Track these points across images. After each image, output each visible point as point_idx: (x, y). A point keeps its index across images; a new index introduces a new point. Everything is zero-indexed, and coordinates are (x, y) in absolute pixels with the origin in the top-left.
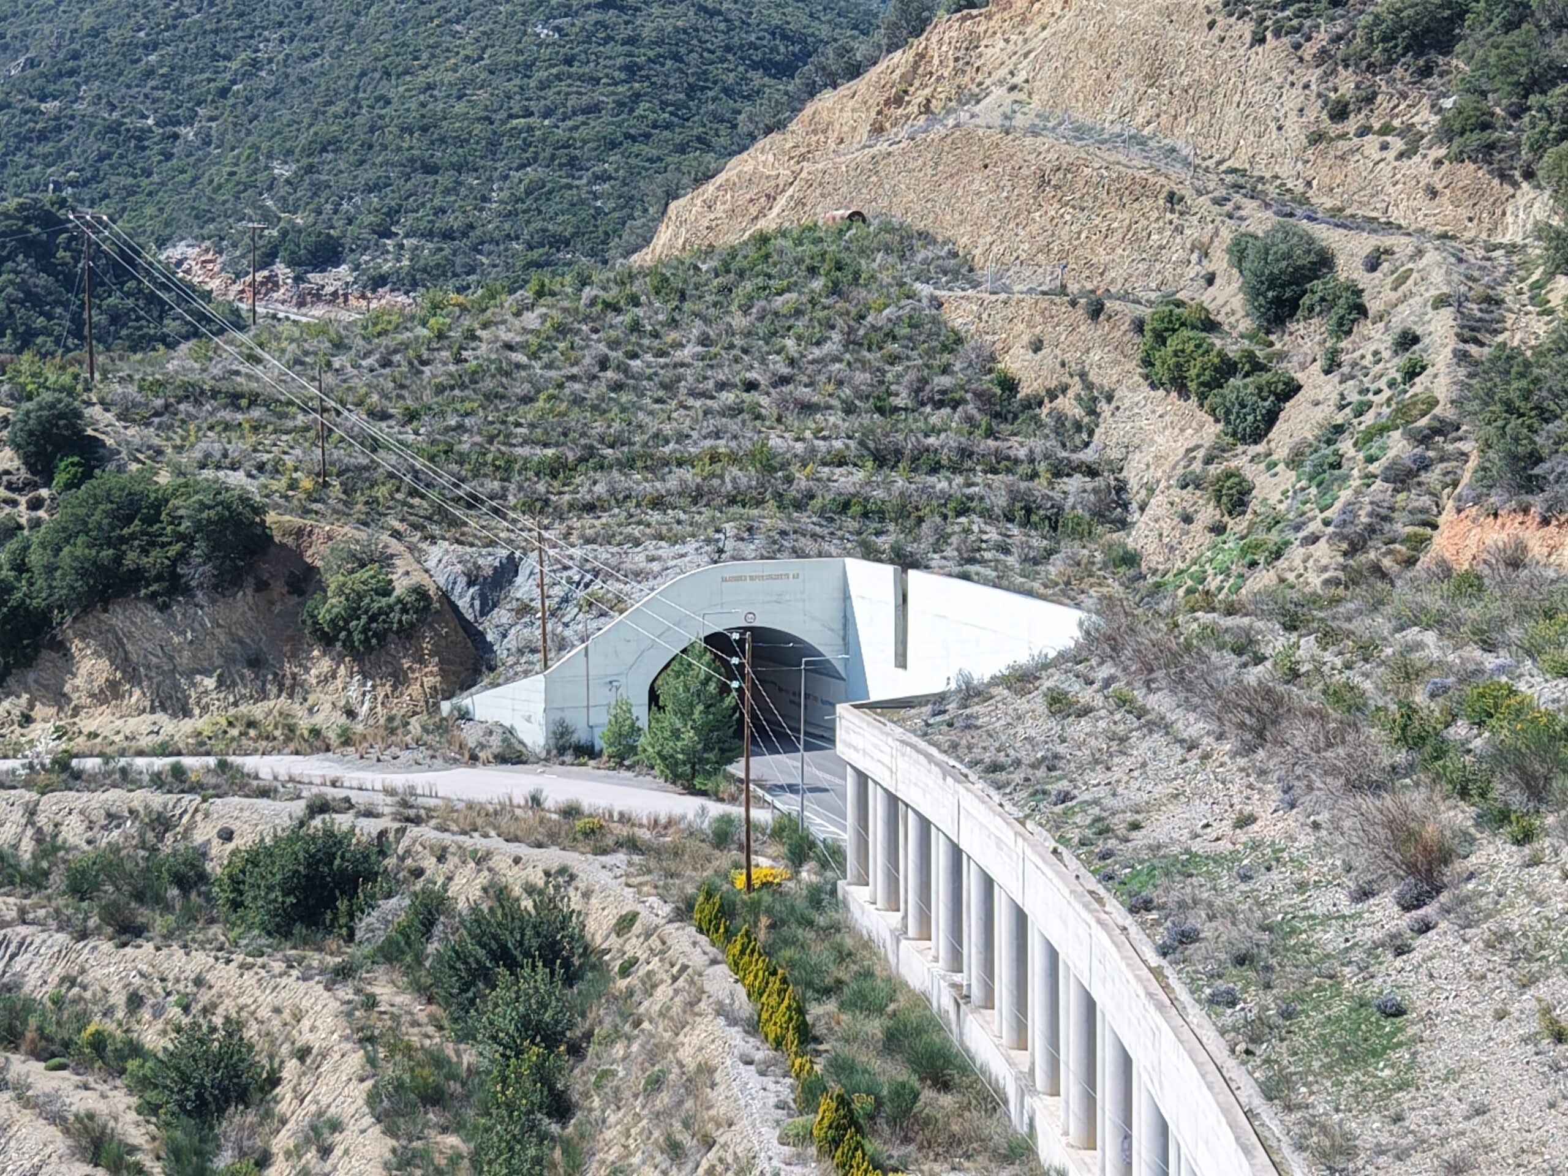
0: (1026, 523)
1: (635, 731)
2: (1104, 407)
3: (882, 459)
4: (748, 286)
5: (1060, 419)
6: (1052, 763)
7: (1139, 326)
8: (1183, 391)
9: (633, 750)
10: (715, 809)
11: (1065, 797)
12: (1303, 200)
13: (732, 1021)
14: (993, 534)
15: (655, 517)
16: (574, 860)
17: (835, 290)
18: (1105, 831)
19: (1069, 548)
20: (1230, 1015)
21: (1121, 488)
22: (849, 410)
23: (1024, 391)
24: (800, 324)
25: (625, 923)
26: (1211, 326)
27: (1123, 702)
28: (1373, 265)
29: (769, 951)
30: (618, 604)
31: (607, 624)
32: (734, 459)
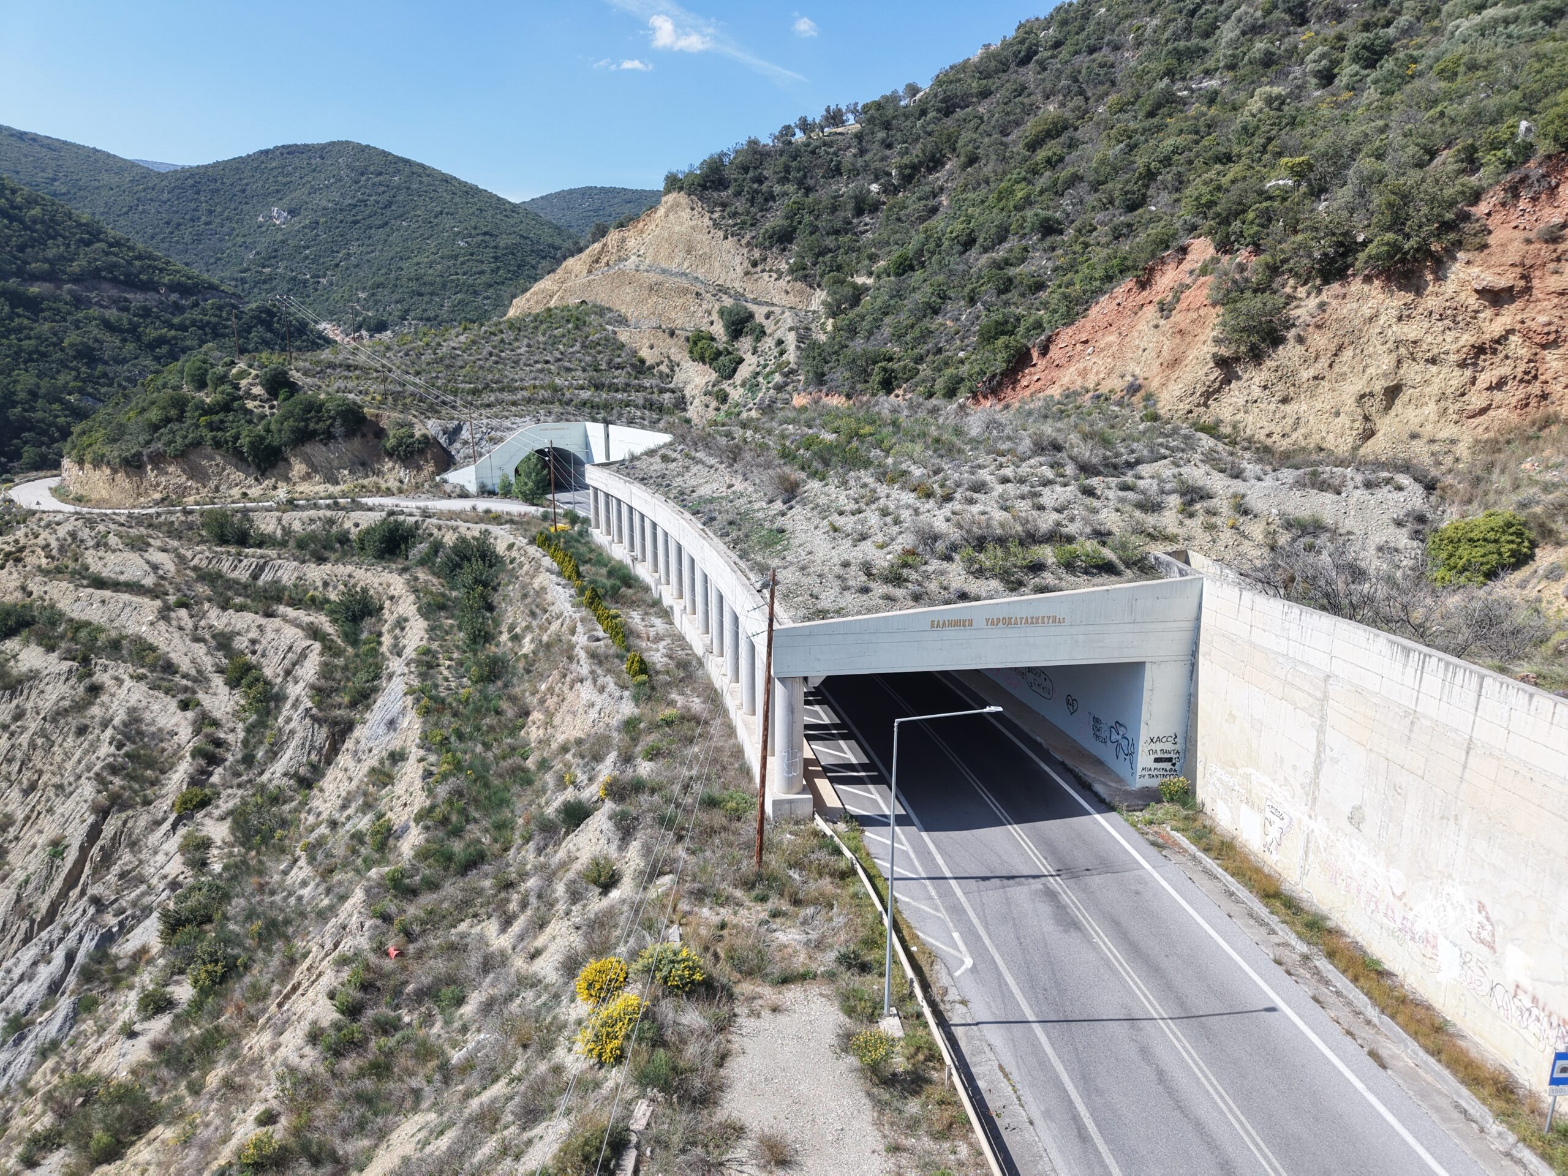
0: (651, 409)
1: (510, 485)
2: (676, 369)
3: (598, 387)
4: (544, 326)
5: (661, 373)
6: (663, 476)
7: (687, 339)
8: (704, 363)
9: (509, 492)
10: (541, 510)
11: (668, 485)
12: (743, 295)
13: (552, 573)
14: (639, 413)
15: (513, 408)
16: (490, 527)
17: (577, 328)
18: (682, 493)
19: (666, 418)
20: (727, 539)
21: (684, 397)
22: (584, 370)
23: (648, 364)
24: (564, 340)
25: (511, 547)
26: (713, 339)
27: (687, 456)
28: (767, 317)
29: (565, 549)
30: (501, 440)
31: (498, 447)
32: (542, 387)
